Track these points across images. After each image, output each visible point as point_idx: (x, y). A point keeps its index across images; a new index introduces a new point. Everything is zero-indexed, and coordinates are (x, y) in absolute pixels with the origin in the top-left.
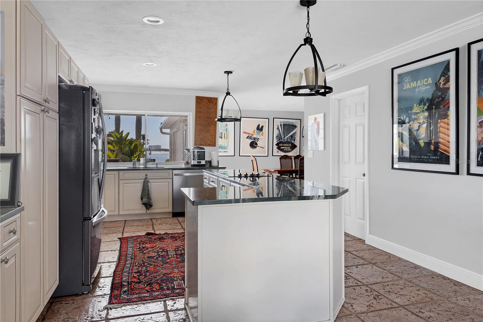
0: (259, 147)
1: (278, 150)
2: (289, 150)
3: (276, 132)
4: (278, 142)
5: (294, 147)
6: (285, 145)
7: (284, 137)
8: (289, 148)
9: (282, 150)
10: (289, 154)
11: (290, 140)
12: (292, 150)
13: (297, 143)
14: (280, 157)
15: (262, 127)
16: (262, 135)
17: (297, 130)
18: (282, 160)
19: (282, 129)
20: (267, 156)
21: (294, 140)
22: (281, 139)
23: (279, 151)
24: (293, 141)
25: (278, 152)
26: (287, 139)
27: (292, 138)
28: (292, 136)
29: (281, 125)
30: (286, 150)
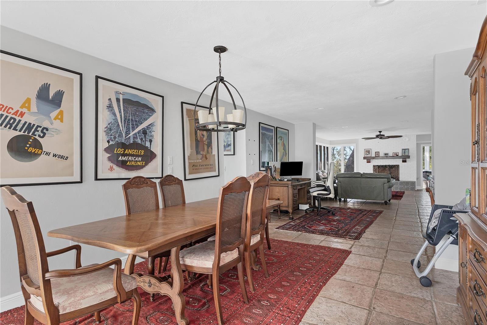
0: (48, 154)
1: (112, 164)
2: (139, 163)
3: (105, 118)
4: (111, 143)
5: (149, 156)
6: (130, 152)
7: (127, 133)
8: (140, 159)
9: (123, 165)
10: (144, 173)
11: (141, 139)
12: (146, 164)
13: (156, 148)
14: (124, 182)
15: (60, 95)
16: (60, 117)
17: (156, 118)
18: (130, 191)
19: (120, 112)
20: (79, 180)
21: (151, 141)
22: (119, 136)
23: (115, 167)
24: (148, 144)
25: (111, 169)
26: (134, 138)
27: (145, 137)
28: (144, 132)
29: (118, 100)
30: (133, 163)
